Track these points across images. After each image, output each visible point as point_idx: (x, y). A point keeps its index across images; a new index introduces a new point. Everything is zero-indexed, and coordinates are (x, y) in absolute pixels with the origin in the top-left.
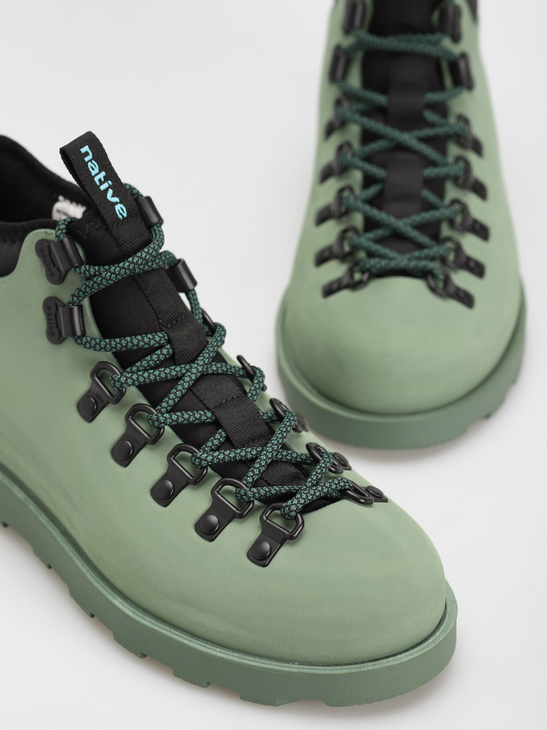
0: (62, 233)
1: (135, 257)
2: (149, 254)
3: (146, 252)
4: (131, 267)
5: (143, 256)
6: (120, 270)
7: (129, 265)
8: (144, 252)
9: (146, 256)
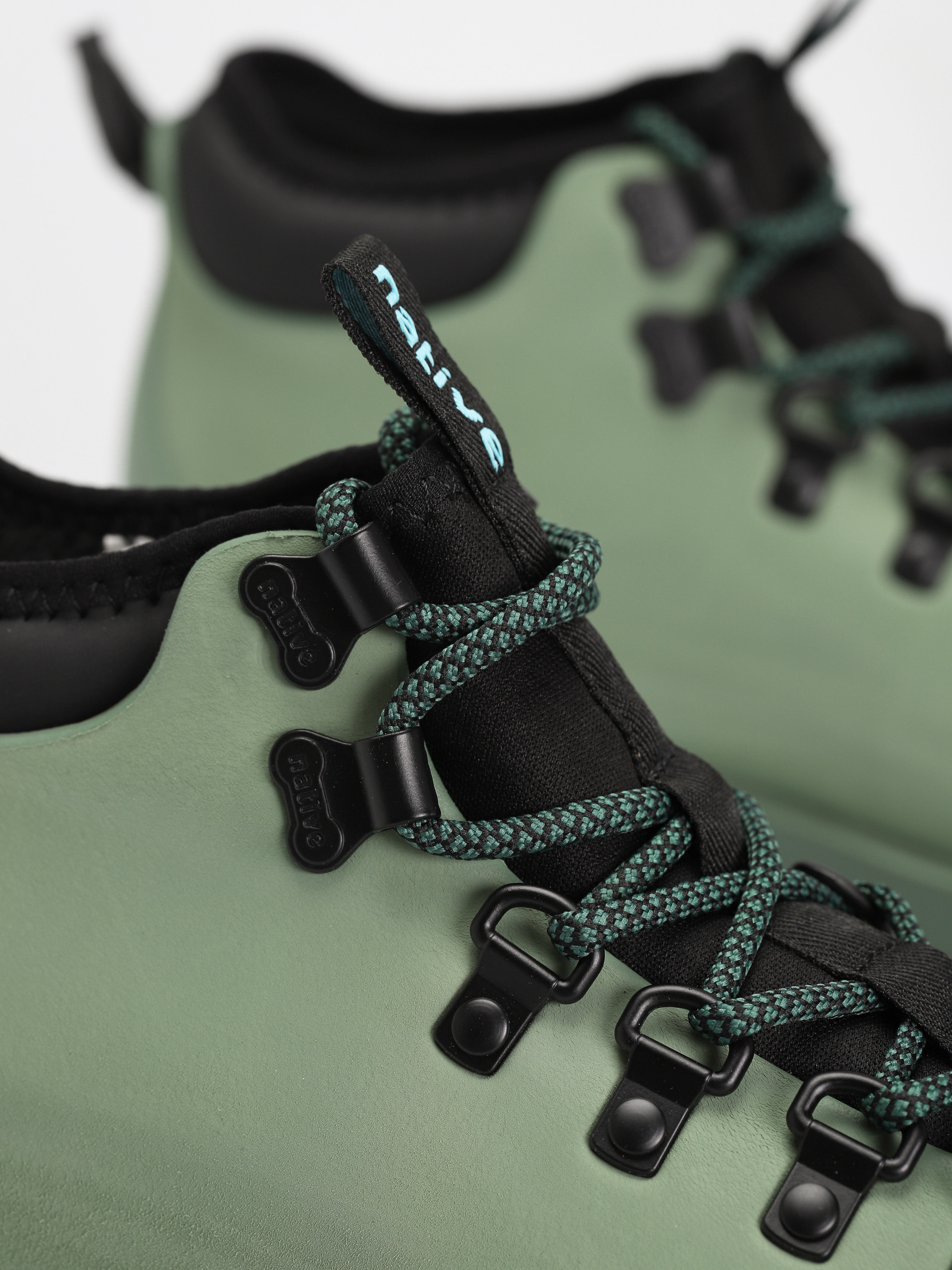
0: (346, 518)
1: (537, 595)
2: (575, 581)
3: (566, 577)
4: (526, 624)
5: (559, 588)
6: (496, 634)
7: (522, 618)
8: (559, 575)
9: (566, 588)
